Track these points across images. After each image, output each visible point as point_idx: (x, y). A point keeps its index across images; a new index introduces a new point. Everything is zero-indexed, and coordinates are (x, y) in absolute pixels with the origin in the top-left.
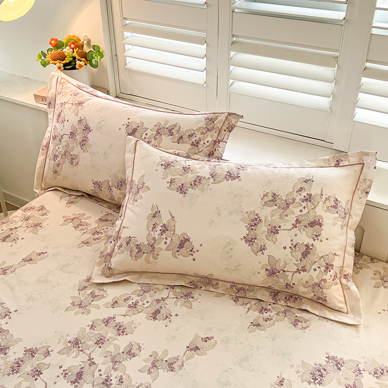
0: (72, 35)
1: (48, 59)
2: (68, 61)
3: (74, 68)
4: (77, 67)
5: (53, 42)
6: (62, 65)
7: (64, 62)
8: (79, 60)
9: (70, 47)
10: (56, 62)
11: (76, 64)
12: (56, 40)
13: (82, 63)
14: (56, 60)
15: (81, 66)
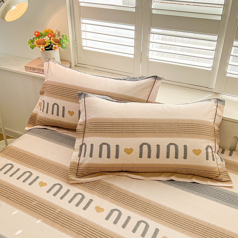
0: (48, 29)
1: (35, 44)
2: (47, 45)
3: (51, 49)
4: (53, 48)
5: (36, 33)
6: (44, 47)
7: (45, 46)
8: (54, 44)
9: (48, 36)
10: (40, 46)
11: (52, 47)
12: (38, 32)
13: (57, 46)
14: (40, 45)
15: (55, 48)
